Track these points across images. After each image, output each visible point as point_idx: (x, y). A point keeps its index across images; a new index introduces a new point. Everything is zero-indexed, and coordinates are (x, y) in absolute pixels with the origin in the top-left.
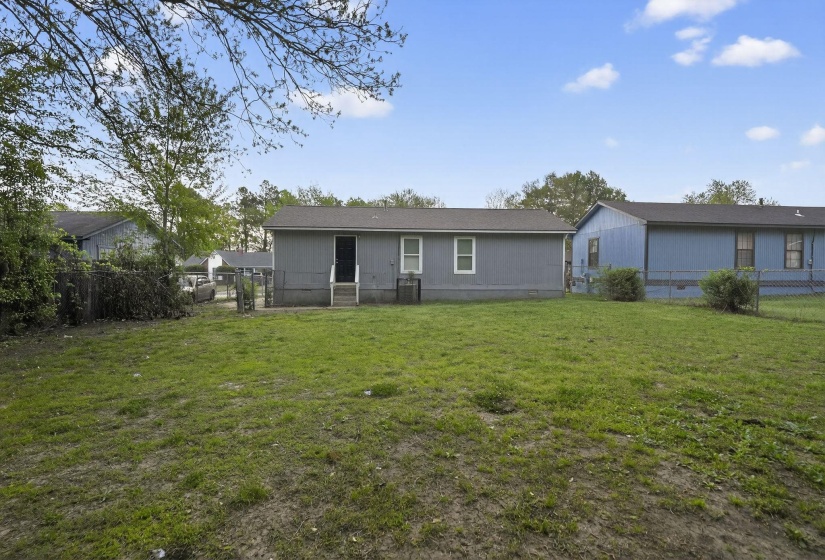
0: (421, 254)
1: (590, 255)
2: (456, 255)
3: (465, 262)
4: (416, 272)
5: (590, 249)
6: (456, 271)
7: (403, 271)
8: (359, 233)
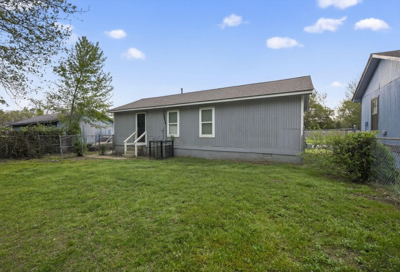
0: (178, 123)
1: (372, 116)
2: (201, 123)
3: (207, 128)
4: (175, 136)
5: (372, 111)
6: (201, 135)
7: (169, 135)
8: (147, 111)
